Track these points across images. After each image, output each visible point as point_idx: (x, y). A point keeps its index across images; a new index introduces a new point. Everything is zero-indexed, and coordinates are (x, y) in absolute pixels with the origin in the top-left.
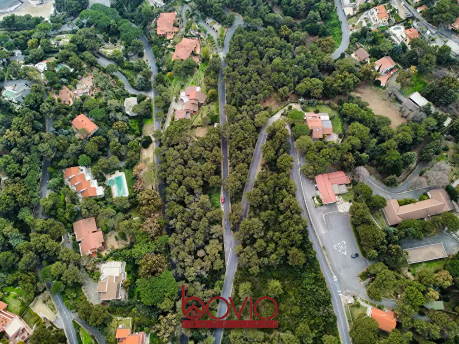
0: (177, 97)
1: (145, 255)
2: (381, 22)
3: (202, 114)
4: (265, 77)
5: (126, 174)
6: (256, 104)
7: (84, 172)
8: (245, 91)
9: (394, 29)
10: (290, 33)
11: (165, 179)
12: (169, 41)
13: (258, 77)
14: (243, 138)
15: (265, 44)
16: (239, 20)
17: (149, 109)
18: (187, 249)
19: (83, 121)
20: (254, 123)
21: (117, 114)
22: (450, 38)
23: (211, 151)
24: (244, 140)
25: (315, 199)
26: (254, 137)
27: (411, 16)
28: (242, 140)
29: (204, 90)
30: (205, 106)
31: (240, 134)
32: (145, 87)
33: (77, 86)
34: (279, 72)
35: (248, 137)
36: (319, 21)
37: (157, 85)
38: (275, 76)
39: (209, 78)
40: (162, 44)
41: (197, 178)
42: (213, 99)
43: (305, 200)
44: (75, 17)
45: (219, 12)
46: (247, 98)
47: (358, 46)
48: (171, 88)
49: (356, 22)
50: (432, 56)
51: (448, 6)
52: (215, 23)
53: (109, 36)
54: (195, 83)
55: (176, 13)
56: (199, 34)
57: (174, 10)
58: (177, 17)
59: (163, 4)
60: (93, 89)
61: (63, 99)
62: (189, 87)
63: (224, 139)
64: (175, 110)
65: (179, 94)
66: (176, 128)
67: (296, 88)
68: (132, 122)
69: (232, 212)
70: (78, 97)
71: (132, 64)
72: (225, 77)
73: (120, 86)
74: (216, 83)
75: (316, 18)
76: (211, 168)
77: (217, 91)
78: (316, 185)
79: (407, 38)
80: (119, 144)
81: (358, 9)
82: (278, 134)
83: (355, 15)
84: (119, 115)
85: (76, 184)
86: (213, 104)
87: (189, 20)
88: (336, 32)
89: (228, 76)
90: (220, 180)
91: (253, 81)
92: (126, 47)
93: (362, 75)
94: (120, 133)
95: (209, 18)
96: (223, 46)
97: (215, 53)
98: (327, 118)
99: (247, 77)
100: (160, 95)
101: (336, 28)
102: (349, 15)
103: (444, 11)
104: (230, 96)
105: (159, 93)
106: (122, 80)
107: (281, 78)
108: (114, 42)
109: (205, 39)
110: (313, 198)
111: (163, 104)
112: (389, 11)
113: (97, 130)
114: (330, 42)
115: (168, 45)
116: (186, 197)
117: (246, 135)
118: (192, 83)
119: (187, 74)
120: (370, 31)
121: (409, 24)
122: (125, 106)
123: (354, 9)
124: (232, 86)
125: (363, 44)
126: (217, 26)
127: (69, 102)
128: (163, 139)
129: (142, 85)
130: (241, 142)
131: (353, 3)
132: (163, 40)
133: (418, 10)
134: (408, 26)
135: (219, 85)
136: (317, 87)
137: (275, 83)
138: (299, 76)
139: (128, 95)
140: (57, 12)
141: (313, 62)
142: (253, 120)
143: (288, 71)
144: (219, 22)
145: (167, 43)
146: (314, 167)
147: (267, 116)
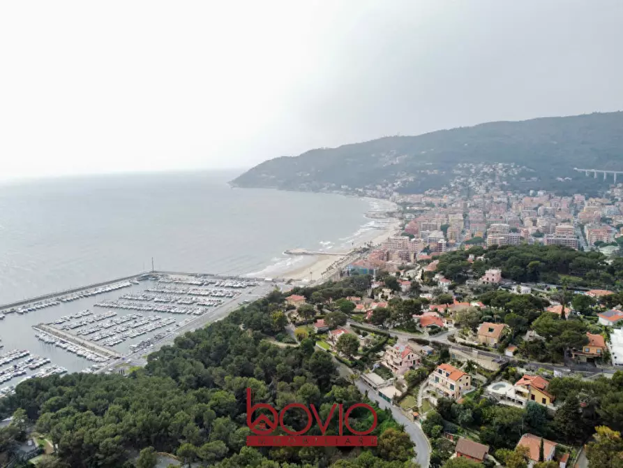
9: (495, 388)
27: (504, 361)
47: (451, 440)
49: (416, 403)
79: (534, 392)
81: (405, 384)
101: (386, 423)
102: (395, 397)
112: (462, 370)
121: (514, 374)
123: (399, 386)
131: (392, 379)
133: (509, 353)
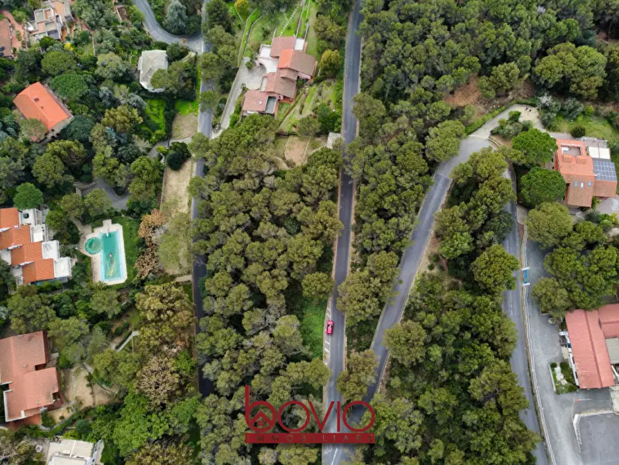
0: (253, 58)
1: (140, 448)
3: (303, 107)
4: (462, 32)
5: (124, 230)
6: (433, 100)
7: (31, 220)
8: (408, 64)
11: (206, 258)
13: (443, 31)
14: (393, 188)
17: (190, 81)
18: (236, 443)
19: (37, 100)
20: (424, 150)
21: (116, 87)
23: (315, 206)
24: (395, 192)
25: (558, 369)
26: (420, 187)
28: (391, 192)
29: (313, 49)
30: (311, 85)
31: (388, 175)
33: (37, 14)
34: (498, 21)
35: (408, 186)
37: (212, 27)
38: (488, 32)
39: (327, 20)
41: (275, 272)
42: (331, 72)
43: (533, 370)
46: (411, 82)
48: (241, 36)
54: (295, 30)
62: (279, 36)
63: (346, 178)
64: (245, 90)
65: (258, 51)
66: (240, 136)
67: (537, 69)
68: (151, 107)
69: (351, 373)
72: (364, 23)
73: (134, 20)
74: (342, 34)
76: (311, 253)
77: (342, 54)
78: (562, 333)
80: (114, 161)
82: (484, 190)
84: (121, 91)
85: (10, 248)
86: (329, 85)
89: (373, 22)
90: (328, 285)
91: (430, 41)
94: (119, 134)
98: (605, 154)
99: (418, 28)
100: (215, 52)
104: (371, 71)
107: (501, 38)
110: (553, 366)
111: (218, 73)
113: (68, 122)
116: (246, 315)
117: (401, 180)
118: (289, 28)
119: (279, 6)
122: (140, 68)
124: (380, 46)
128: (211, 160)
129: (180, 23)
130: (388, 199)
135: (348, 39)
136: (591, 69)
138: (547, 38)
142: (424, 143)
143: (521, 19)
146: (570, 291)
147: (459, 136)
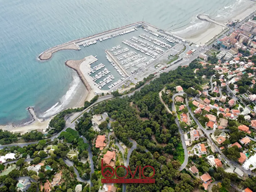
2: (203, 152)
9: (209, 157)
10: (159, 157)
12: (101, 151)
15: (146, 163)
16: (135, 145)
22: (237, 167)
27: (217, 151)
32: (87, 178)
36: (173, 148)
40: (98, 152)
44: (58, 133)
45: (125, 141)
47: (193, 163)
49: (191, 150)
50: (228, 179)
51: (234, 152)
52: (123, 145)
53: (73, 144)
55: (105, 136)
56: (116, 149)
57: (105, 134)
58: (106, 137)
59: (100, 130)
60: (61, 180)
61: (46, 189)
70: (53, 187)
71: (82, 163)
75: (171, 146)
79: (216, 164)
81: (192, 143)
83: (191, 146)
87: (111, 140)
88: (182, 154)
92: (80, 153)
93: (194, 185)
95: (121, 142)
96: (126, 159)
97: (122, 163)
101: (182, 152)
102: (188, 145)
103: (232, 154)
105: (93, 184)
106: (76, 173)
108: (74, 148)
109: (118, 153)
112: (206, 147)
114: (178, 164)
115: (100, 153)
120: (198, 157)
121: (217, 156)
123: (190, 142)
125: (195, 162)
126: (124, 147)
127: (48, 190)
131: (189, 139)
132: (98, 150)
133: (221, 149)
134: (216, 157)
137: (151, 189)
139: (78, 183)
140: (50, 127)
141: (169, 176)
144: (125, 145)
145: (100, 152)
